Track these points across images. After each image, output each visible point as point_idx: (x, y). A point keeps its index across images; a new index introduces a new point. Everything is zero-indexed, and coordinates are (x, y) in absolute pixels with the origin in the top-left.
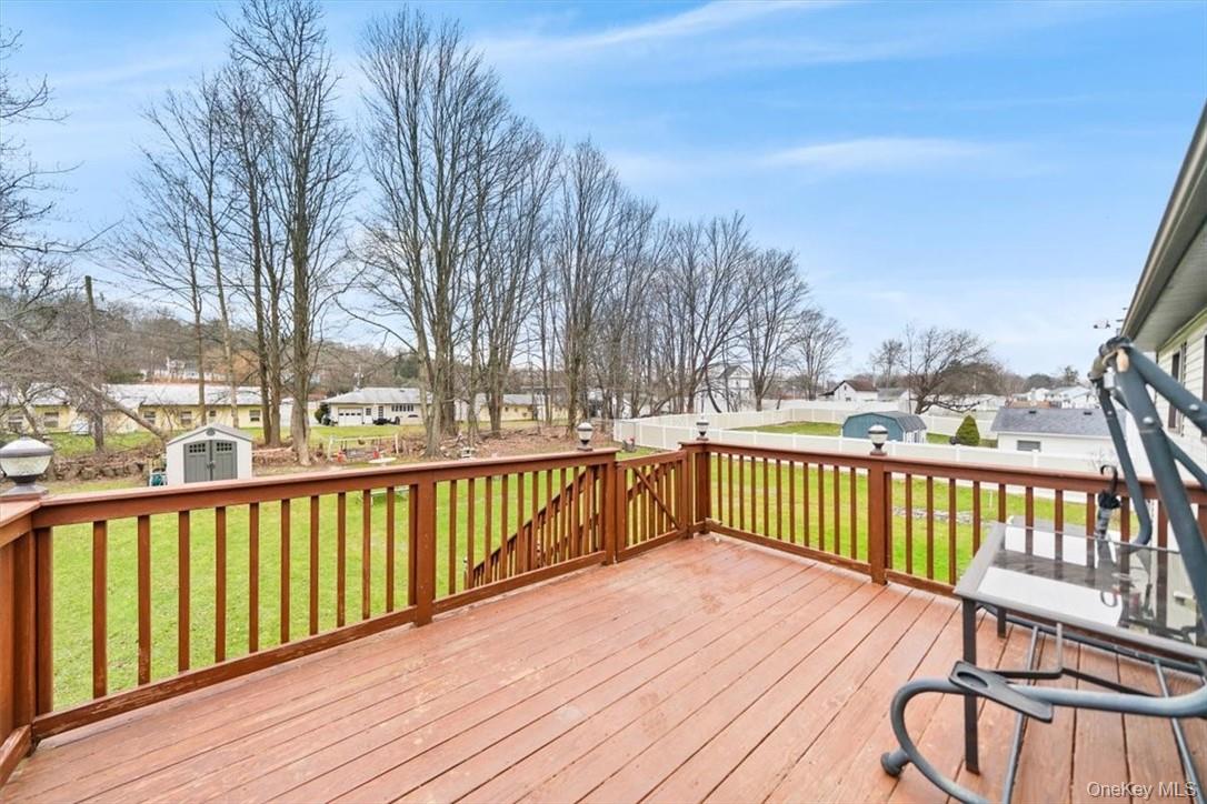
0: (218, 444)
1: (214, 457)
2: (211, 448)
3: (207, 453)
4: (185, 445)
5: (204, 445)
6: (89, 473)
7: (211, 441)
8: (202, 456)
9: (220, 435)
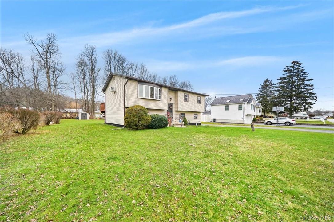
4: (81, 113)
8: (83, 115)
9: (85, 113)
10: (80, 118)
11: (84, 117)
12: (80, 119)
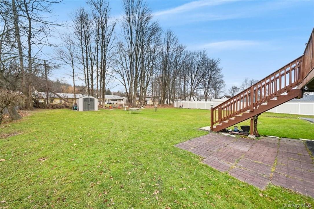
0: (90, 99)
1: (90, 102)
2: (89, 100)
3: (88, 101)
4: (83, 99)
5: (87, 99)
6: (55, 107)
7: (89, 98)
8: (87, 102)
9: (91, 97)
10: (81, 108)
11: (89, 105)
12: (80, 110)
